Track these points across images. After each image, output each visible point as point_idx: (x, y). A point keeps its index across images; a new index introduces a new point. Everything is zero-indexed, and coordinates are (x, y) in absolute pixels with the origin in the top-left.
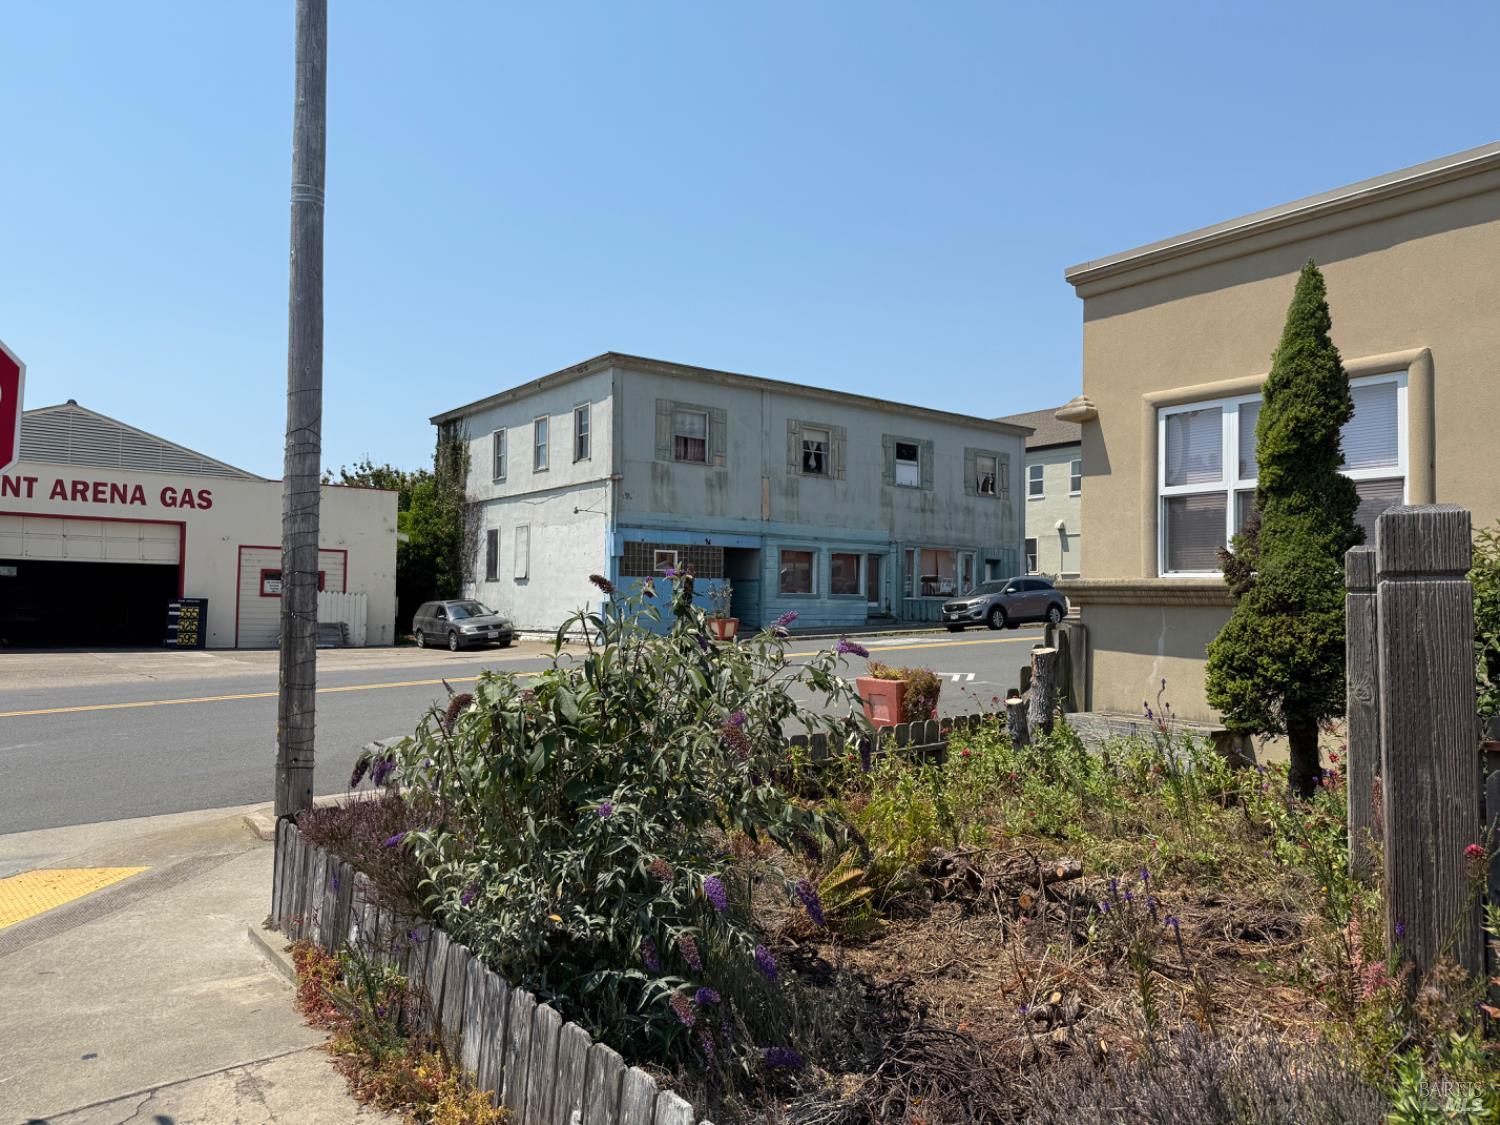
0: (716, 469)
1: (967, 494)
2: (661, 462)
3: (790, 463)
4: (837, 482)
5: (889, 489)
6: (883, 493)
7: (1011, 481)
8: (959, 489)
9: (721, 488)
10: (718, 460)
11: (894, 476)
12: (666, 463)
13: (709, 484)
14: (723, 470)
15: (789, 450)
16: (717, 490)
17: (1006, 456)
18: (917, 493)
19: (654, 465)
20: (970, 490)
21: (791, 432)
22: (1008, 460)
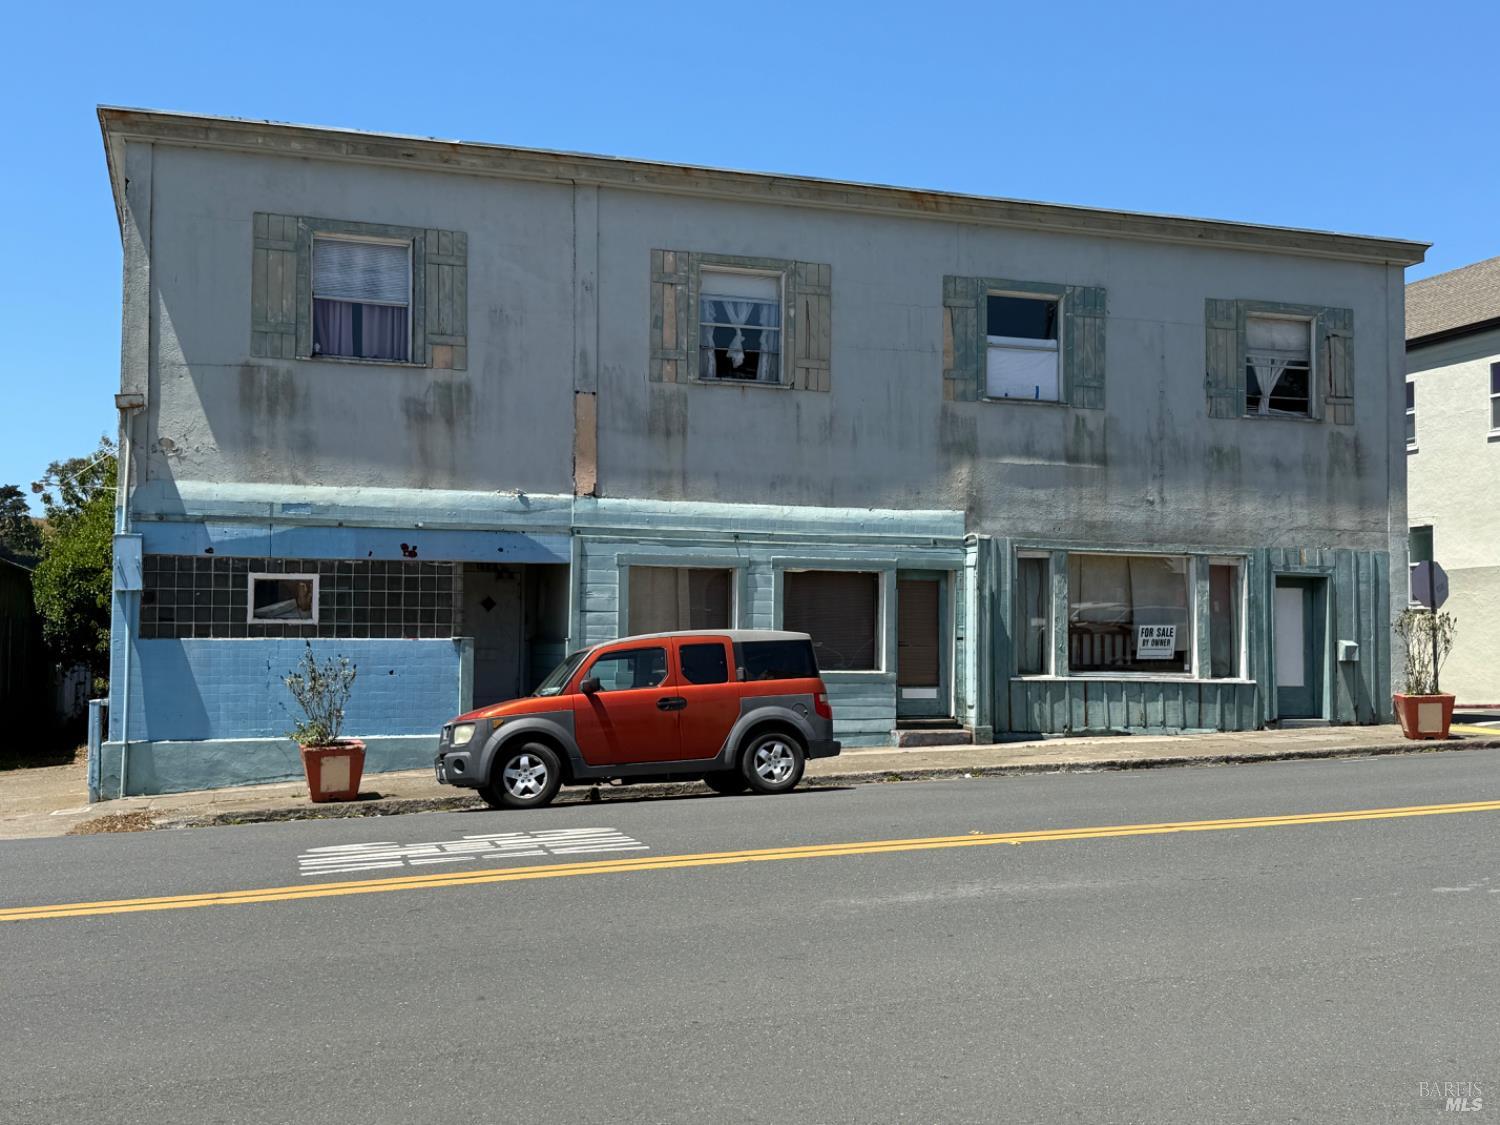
0: (435, 375)
1: (1215, 414)
2: (269, 362)
3: (659, 354)
4: (802, 397)
5: (964, 409)
6: (947, 417)
7: (1359, 375)
8: (1188, 401)
9: (450, 421)
10: (441, 355)
11: (980, 376)
12: (283, 366)
13: (417, 413)
14: (459, 377)
15: (657, 323)
16: (440, 427)
17: (1345, 316)
18: (1055, 417)
19: (248, 371)
20: (1223, 405)
21: (661, 278)
22: (1349, 325)
